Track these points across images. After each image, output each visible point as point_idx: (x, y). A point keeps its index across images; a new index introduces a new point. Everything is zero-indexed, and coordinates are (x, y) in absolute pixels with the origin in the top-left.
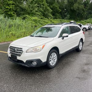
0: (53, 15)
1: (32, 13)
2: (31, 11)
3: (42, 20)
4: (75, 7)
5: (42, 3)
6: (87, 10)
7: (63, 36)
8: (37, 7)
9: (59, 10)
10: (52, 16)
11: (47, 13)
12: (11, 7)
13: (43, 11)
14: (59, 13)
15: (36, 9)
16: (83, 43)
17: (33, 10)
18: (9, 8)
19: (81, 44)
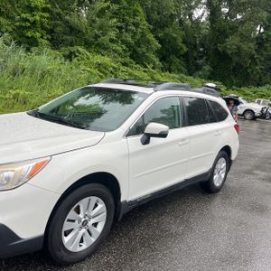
0: (162, 59)
1: (98, 45)
2: (96, 37)
3: (124, 68)
4: (231, 45)
5: (132, 20)
6: (263, 59)
7: (147, 130)
8: (117, 27)
9: (181, 48)
10: (158, 63)
11: (144, 50)
12: (38, 18)
13: (133, 42)
14: (182, 56)
15: (112, 34)
16: (229, 163)
17: (104, 34)
18: (31, 19)
19: (222, 164)
